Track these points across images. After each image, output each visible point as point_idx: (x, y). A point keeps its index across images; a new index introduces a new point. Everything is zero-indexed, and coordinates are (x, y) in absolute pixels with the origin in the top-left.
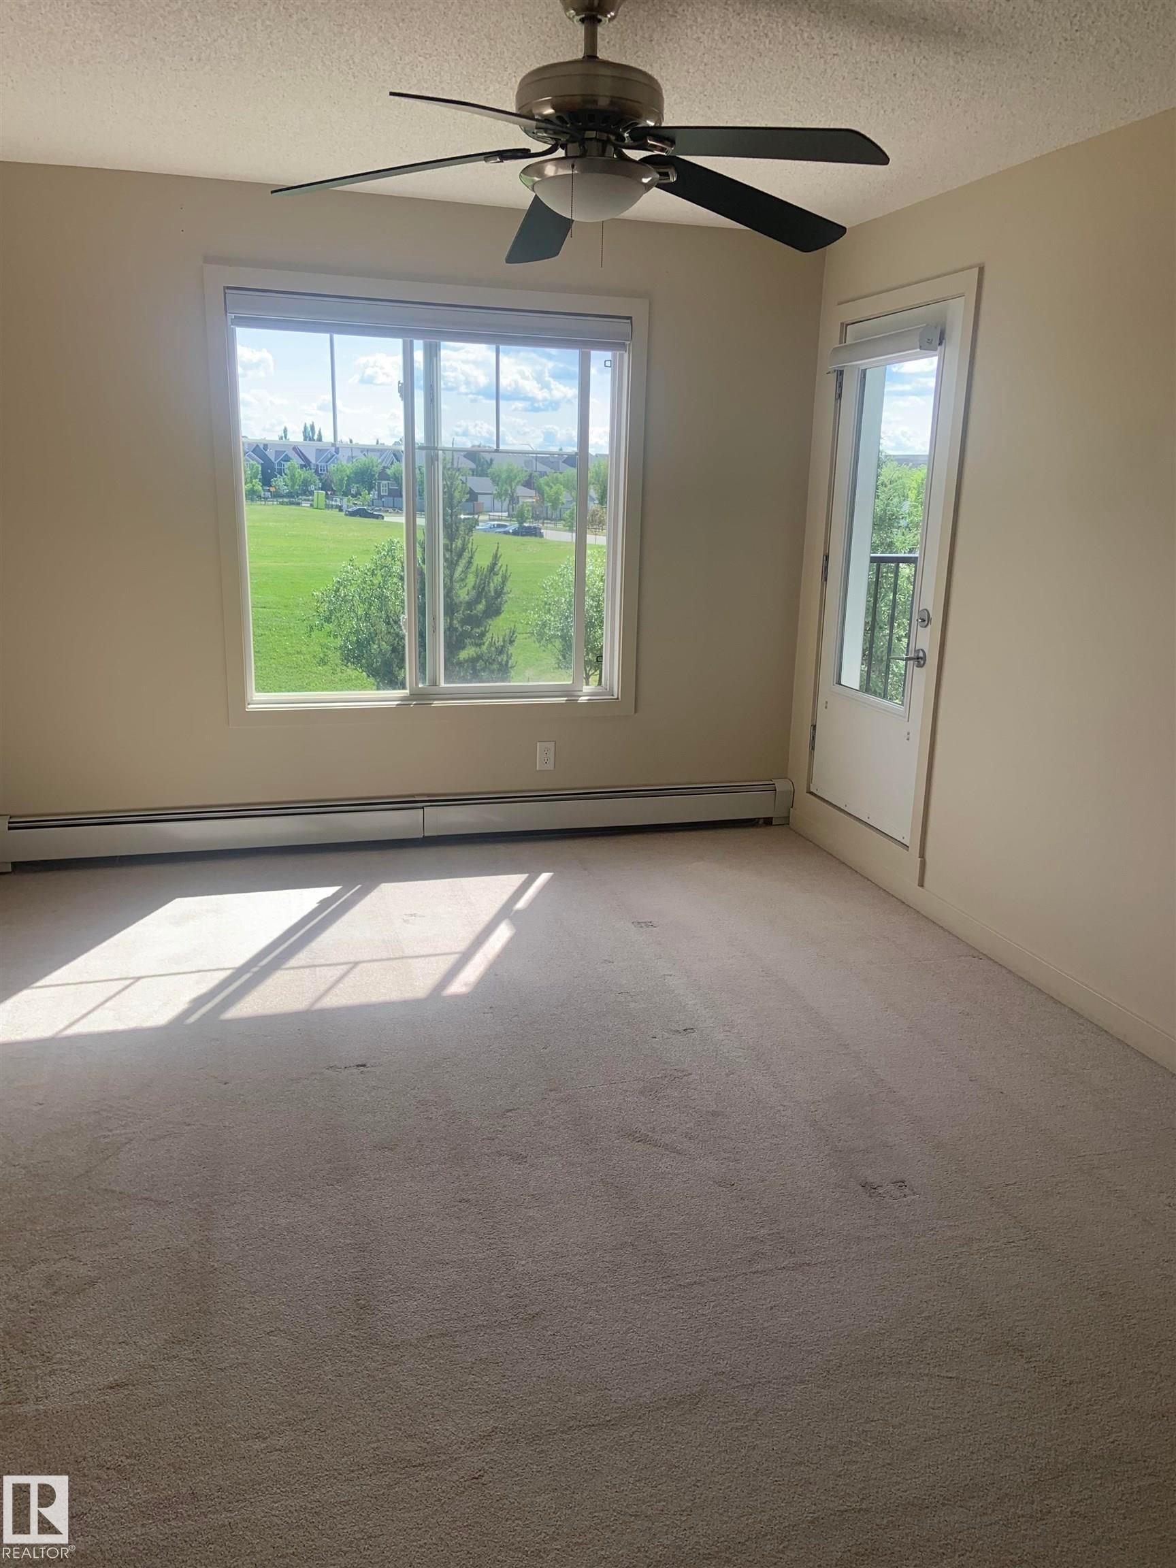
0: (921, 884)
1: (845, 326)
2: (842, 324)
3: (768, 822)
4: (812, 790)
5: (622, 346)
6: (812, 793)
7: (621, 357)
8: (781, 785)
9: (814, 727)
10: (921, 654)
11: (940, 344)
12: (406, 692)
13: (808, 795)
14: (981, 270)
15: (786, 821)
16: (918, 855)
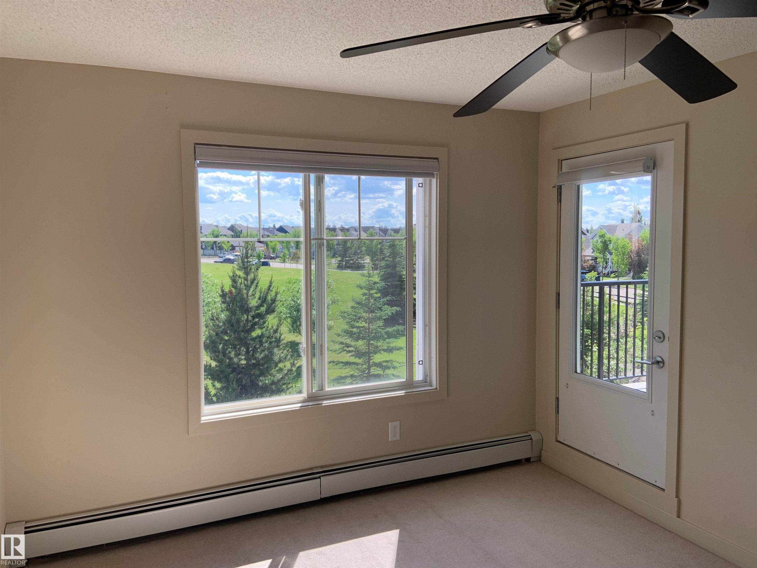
0: (679, 516)
1: (560, 162)
2: (559, 160)
3: (528, 460)
4: (559, 439)
5: (431, 175)
6: (558, 441)
7: (430, 181)
8: (535, 436)
9: (558, 399)
10: (659, 359)
11: (654, 168)
12: (304, 395)
13: (557, 443)
14: (687, 125)
15: (539, 459)
16: (675, 497)
